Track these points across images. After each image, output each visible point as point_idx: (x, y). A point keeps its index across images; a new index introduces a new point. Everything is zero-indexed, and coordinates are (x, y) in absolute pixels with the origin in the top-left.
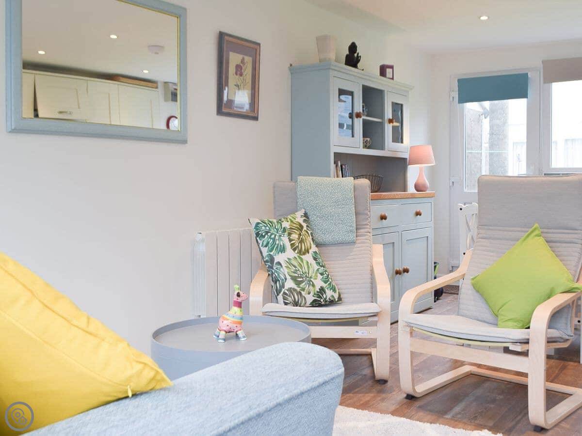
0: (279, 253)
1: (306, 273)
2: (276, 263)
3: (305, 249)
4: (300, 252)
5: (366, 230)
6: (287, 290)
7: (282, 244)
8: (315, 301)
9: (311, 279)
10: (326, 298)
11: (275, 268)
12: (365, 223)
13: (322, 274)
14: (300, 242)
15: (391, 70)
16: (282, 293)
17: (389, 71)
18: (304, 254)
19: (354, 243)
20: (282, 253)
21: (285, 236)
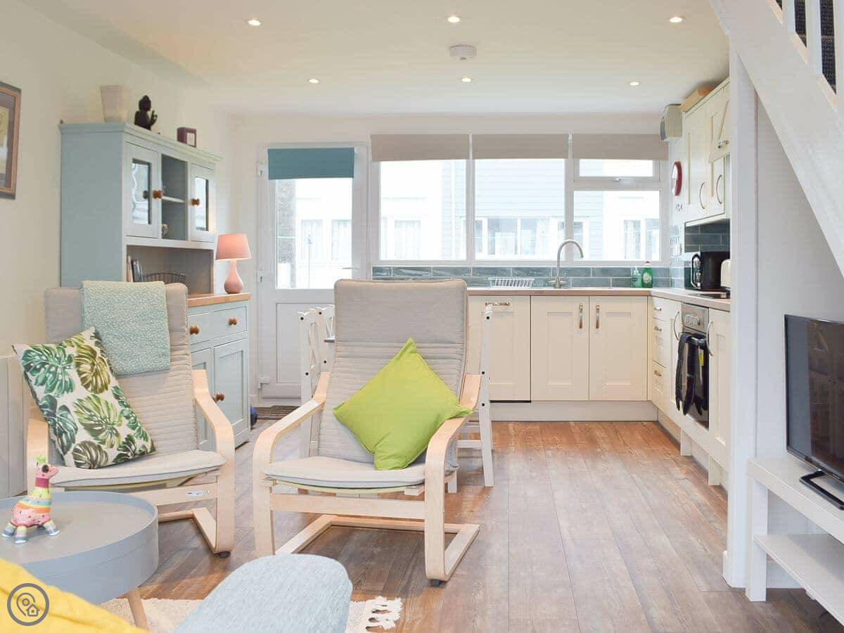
0: (63, 393)
1: (105, 418)
2: (61, 408)
3: (102, 385)
4: (95, 390)
5: (183, 352)
6: (80, 446)
7: (67, 380)
8: (120, 456)
9: (115, 426)
10: (135, 450)
11: (58, 415)
12: (181, 342)
13: (128, 417)
14: (94, 375)
15: (193, 135)
16: (72, 450)
17: (190, 136)
18: (101, 391)
19: (167, 370)
20: (68, 392)
21: (71, 367)
